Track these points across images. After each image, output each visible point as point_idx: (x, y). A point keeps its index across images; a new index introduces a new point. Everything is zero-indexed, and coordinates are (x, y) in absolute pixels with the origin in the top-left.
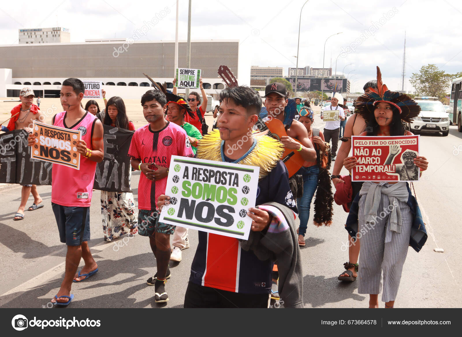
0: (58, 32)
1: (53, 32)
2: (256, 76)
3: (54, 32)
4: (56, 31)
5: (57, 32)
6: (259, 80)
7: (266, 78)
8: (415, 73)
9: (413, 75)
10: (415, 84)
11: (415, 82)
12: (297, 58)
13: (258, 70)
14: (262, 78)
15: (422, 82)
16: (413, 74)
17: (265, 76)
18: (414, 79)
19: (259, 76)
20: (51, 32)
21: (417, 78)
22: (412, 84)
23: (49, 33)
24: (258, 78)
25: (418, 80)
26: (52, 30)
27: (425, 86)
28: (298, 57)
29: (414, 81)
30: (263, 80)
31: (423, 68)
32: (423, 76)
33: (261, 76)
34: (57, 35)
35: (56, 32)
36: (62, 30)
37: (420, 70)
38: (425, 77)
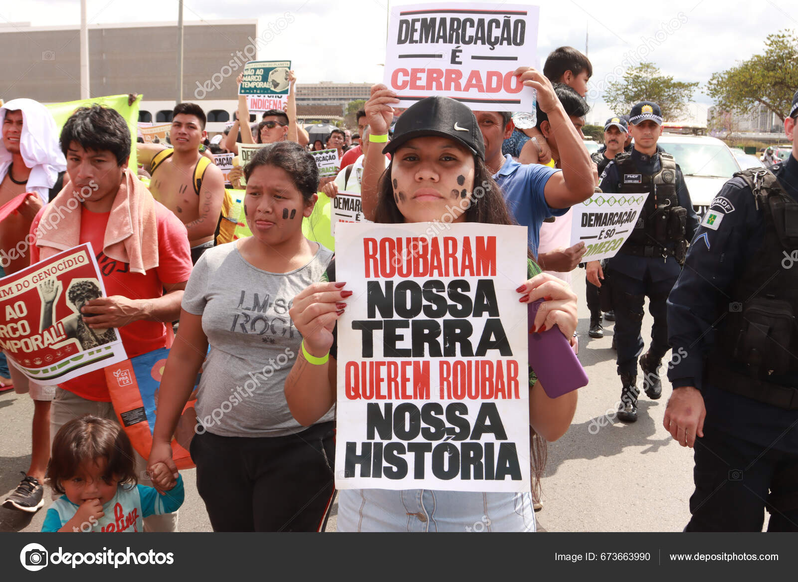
2: (326, 99)
6: (330, 107)
7: (343, 102)
9: (610, 85)
10: (614, 105)
11: (615, 99)
13: (331, 89)
14: (336, 103)
15: (629, 99)
17: (341, 99)
18: (612, 94)
19: (330, 99)
21: (619, 92)
22: (609, 103)
24: (328, 103)
25: (620, 97)
29: (612, 99)
30: (337, 106)
31: (629, 72)
32: (630, 87)
33: (334, 99)
37: (625, 74)
38: (635, 90)
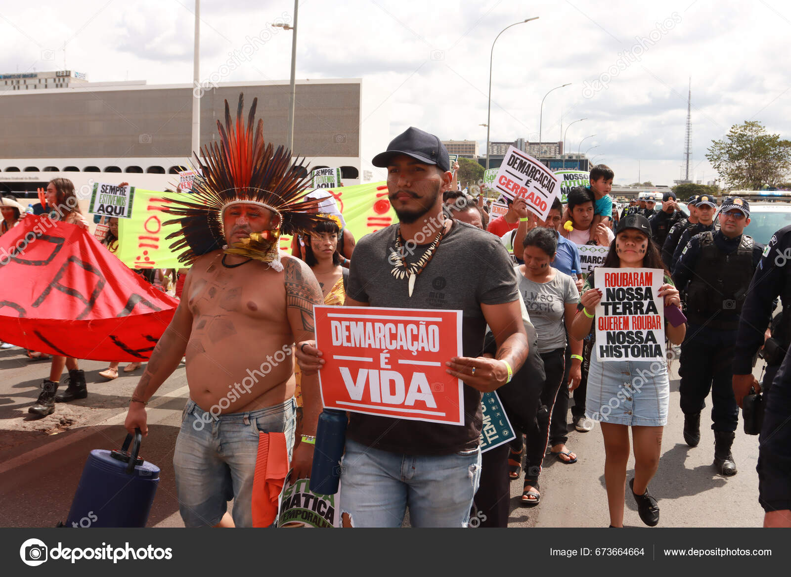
0: (66, 79)
1: (57, 80)
3: (59, 80)
4: (62, 77)
5: (64, 80)
8: (717, 141)
9: (713, 144)
10: (717, 164)
11: (719, 158)
12: (487, 127)
15: (733, 158)
16: (714, 141)
18: (716, 153)
20: (52, 80)
21: (723, 151)
22: (712, 162)
23: (50, 81)
25: (724, 155)
26: (55, 76)
27: (739, 168)
28: (489, 126)
29: (715, 157)
31: (733, 130)
32: (734, 146)
34: (64, 85)
35: (61, 79)
36: (73, 75)
37: (728, 133)
38: (740, 148)
